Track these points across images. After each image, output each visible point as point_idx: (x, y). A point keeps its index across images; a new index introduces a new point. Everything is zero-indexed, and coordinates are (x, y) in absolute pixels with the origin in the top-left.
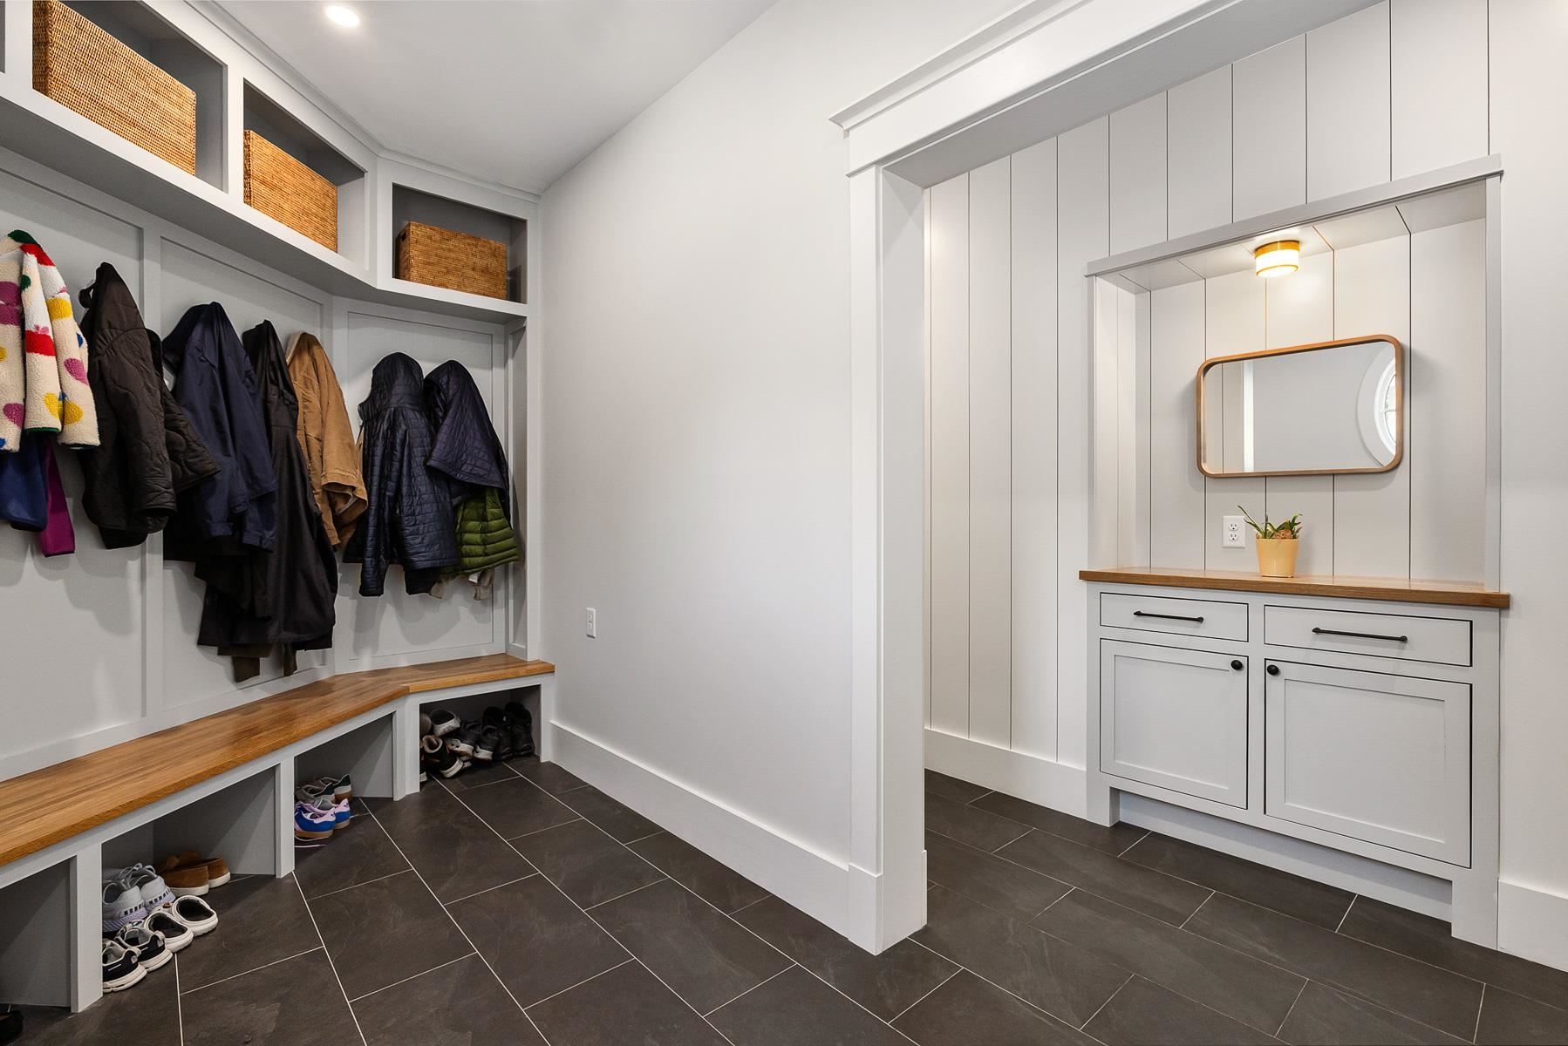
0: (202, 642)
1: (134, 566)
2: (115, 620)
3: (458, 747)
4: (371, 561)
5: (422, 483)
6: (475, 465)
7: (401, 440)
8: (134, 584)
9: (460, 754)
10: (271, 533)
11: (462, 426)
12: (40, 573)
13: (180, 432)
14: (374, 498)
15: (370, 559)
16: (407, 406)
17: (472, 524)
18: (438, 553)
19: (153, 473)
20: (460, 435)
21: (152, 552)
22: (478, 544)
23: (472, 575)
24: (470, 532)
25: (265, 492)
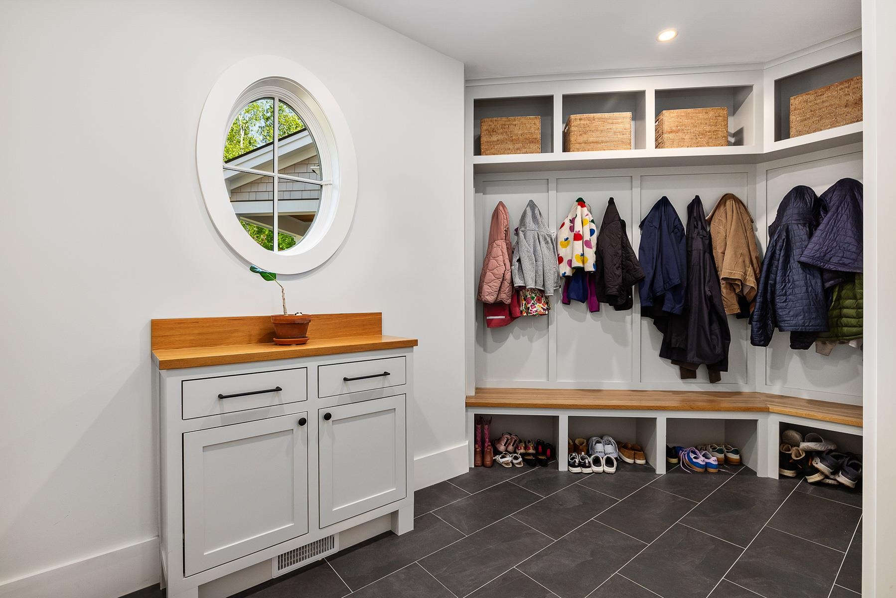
0: (661, 355)
1: (628, 318)
2: (621, 339)
3: (817, 464)
4: (756, 324)
5: (796, 274)
6: (843, 257)
7: (780, 246)
8: (629, 326)
9: (816, 471)
10: (680, 305)
11: (835, 228)
12: (592, 319)
13: (631, 261)
14: (761, 286)
15: (755, 323)
16: (793, 222)
17: (848, 302)
18: (801, 322)
19: (608, 280)
20: (832, 235)
21: (635, 313)
22: (855, 318)
23: (851, 342)
24: (847, 308)
25: (674, 285)
